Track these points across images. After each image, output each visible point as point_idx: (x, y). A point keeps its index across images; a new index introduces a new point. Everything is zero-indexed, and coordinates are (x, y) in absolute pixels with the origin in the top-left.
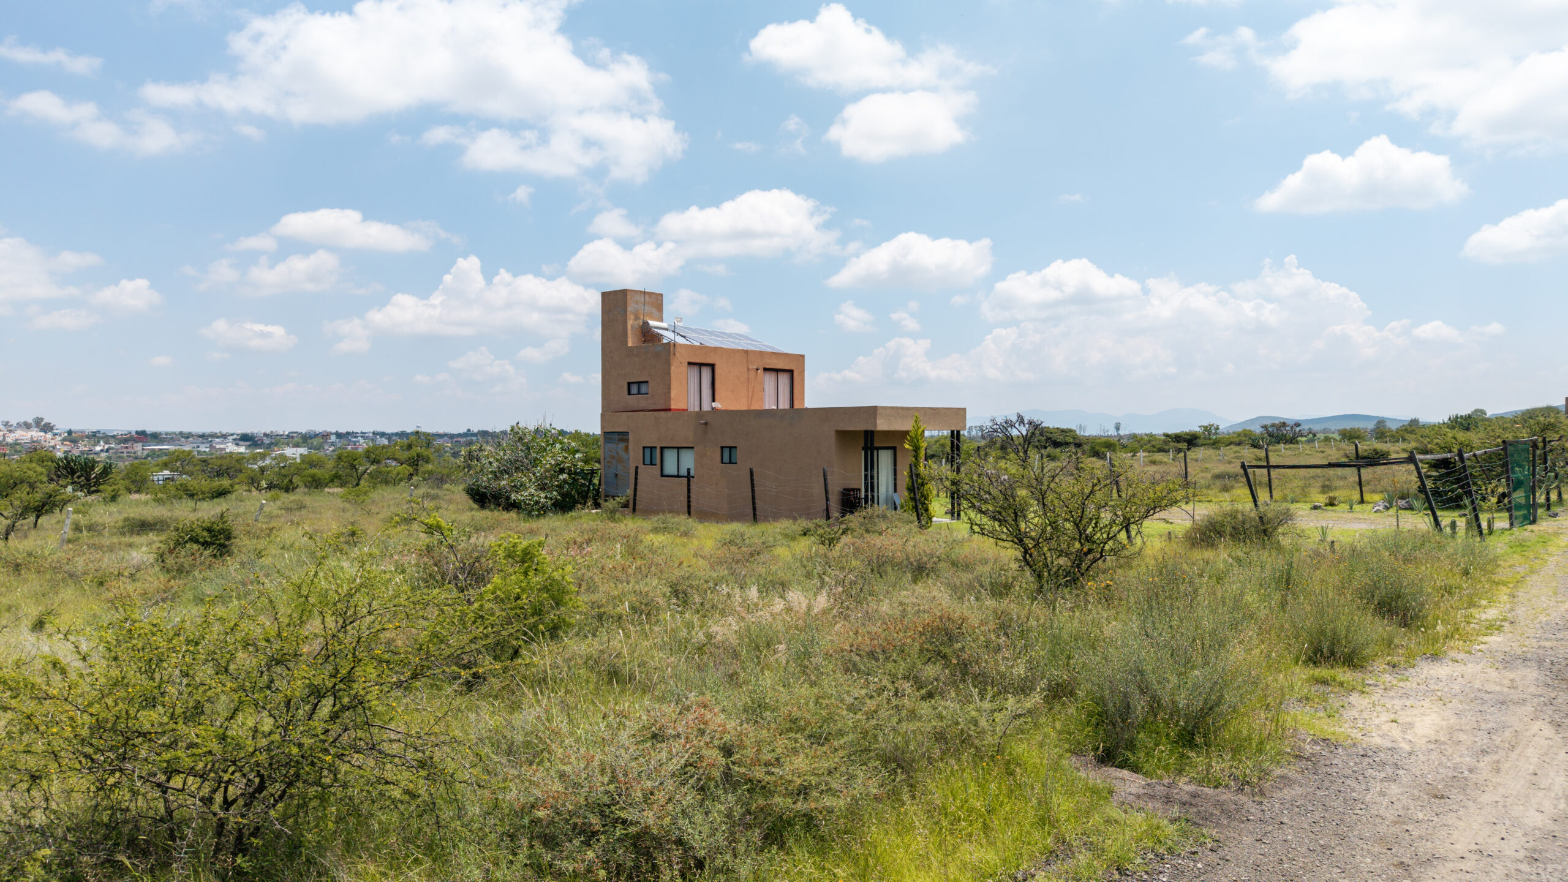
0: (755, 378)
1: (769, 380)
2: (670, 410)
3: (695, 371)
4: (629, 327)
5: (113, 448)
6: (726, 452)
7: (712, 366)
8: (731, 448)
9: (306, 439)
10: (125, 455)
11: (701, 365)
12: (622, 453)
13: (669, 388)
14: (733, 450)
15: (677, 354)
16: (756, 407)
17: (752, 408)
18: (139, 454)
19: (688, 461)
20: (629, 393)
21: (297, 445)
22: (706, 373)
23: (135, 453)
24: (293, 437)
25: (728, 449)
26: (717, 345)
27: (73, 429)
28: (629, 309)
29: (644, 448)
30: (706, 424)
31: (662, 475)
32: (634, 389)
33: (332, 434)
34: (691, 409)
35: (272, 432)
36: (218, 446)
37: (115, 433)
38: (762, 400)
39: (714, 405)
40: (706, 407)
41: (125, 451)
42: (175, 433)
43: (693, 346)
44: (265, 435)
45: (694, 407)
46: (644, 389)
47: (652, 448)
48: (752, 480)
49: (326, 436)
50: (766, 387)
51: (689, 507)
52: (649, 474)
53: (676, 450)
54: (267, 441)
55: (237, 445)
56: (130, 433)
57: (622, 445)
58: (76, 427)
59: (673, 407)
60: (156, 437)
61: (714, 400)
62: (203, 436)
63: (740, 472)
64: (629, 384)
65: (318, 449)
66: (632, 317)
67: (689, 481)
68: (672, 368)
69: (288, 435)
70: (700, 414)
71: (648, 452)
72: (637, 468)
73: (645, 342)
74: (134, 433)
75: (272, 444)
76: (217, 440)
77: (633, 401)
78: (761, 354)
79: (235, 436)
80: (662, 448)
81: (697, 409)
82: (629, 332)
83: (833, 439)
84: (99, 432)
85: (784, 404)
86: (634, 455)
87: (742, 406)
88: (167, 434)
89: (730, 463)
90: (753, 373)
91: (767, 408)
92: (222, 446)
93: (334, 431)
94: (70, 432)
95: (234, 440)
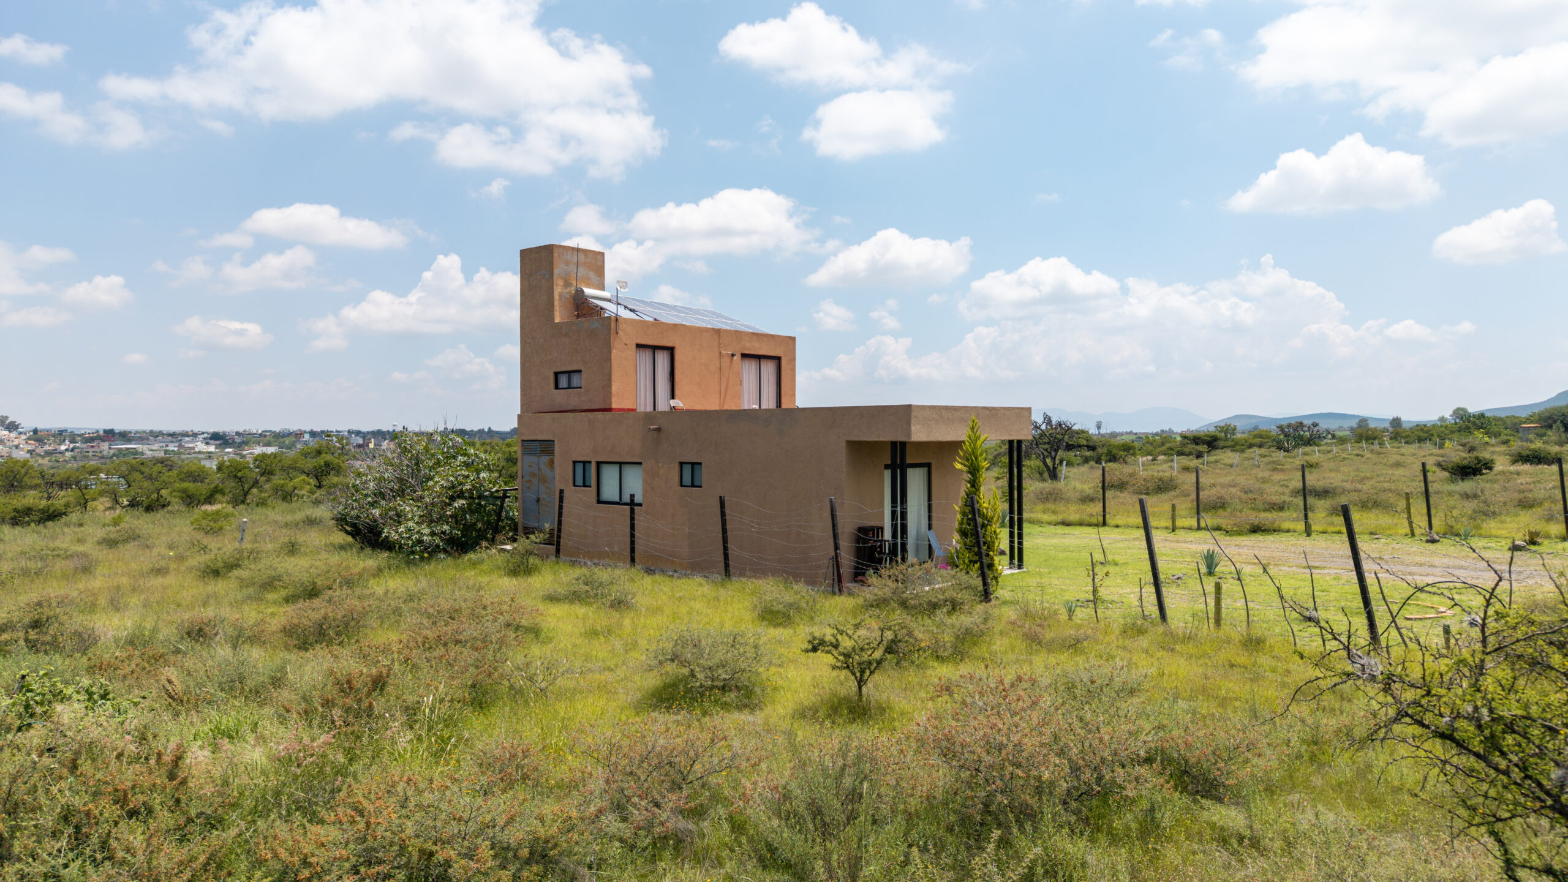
0: (730, 367)
1: (749, 370)
2: (610, 410)
3: (645, 357)
4: (556, 297)
5: (78, 448)
6: (687, 470)
7: (671, 350)
8: (693, 464)
9: (278, 437)
10: (91, 454)
11: (654, 348)
12: (545, 470)
13: (610, 380)
14: (696, 466)
15: (620, 332)
16: (730, 406)
17: (726, 407)
18: (105, 453)
19: (635, 483)
20: (557, 387)
21: (268, 444)
22: (662, 359)
23: (101, 452)
24: (265, 436)
25: (690, 466)
26: (678, 321)
27: (40, 427)
28: (556, 272)
29: (575, 462)
30: (659, 430)
31: (599, 502)
32: (563, 381)
33: (305, 432)
34: (641, 409)
35: (245, 431)
36: (186, 445)
37: (83, 432)
38: (739, 396)
39: (673, 403)
40: (663, 404)
41: (91, 450)
42: (144, 432)
43: (644, 322)
44: (237, 433)
45: (644, 405)
46: (576, 380)
47: (585, 463)
48: (723, 514)
49: (299, 434)
50: (745, 377)
51: (633, 550)
52: (578, 501)
53: (618, 466)
54: (238, 440)
55: (207, 444)
56: (98, 432)
57: (545, 459)
58: (41, 426)
59: (614, 406)
60: (124, 436)
61: (673, 397)
62: (172, 435)
63: (706, 499)
64: (556, 374)
65: (290, 448)
66: (561, 282)
67: (632, 512)
68: (614, 351)
69: (261, 435)
70: (652, 416)
71: (580, 468)
72: (562, 491)
73: (578, 316)
74: (101, 432)
75: (243, 442)
76: (187, 439)
77: (561, 398)
78: (738, 334)
79: (206, 435)
80: (599, 464)
81: (650, 409)
82: (557, 303)
83: (842, 454)
84: (66, 431)
85: (769, 403)
86: (561, 474)
87: (712, 404)
88: (136, 432)
89: (693, 486)
90: (726, 361)
91: (746, 407)
92: (191, 445)
93: (308, 429)
94: (35, 431)
95: (205, 439)
